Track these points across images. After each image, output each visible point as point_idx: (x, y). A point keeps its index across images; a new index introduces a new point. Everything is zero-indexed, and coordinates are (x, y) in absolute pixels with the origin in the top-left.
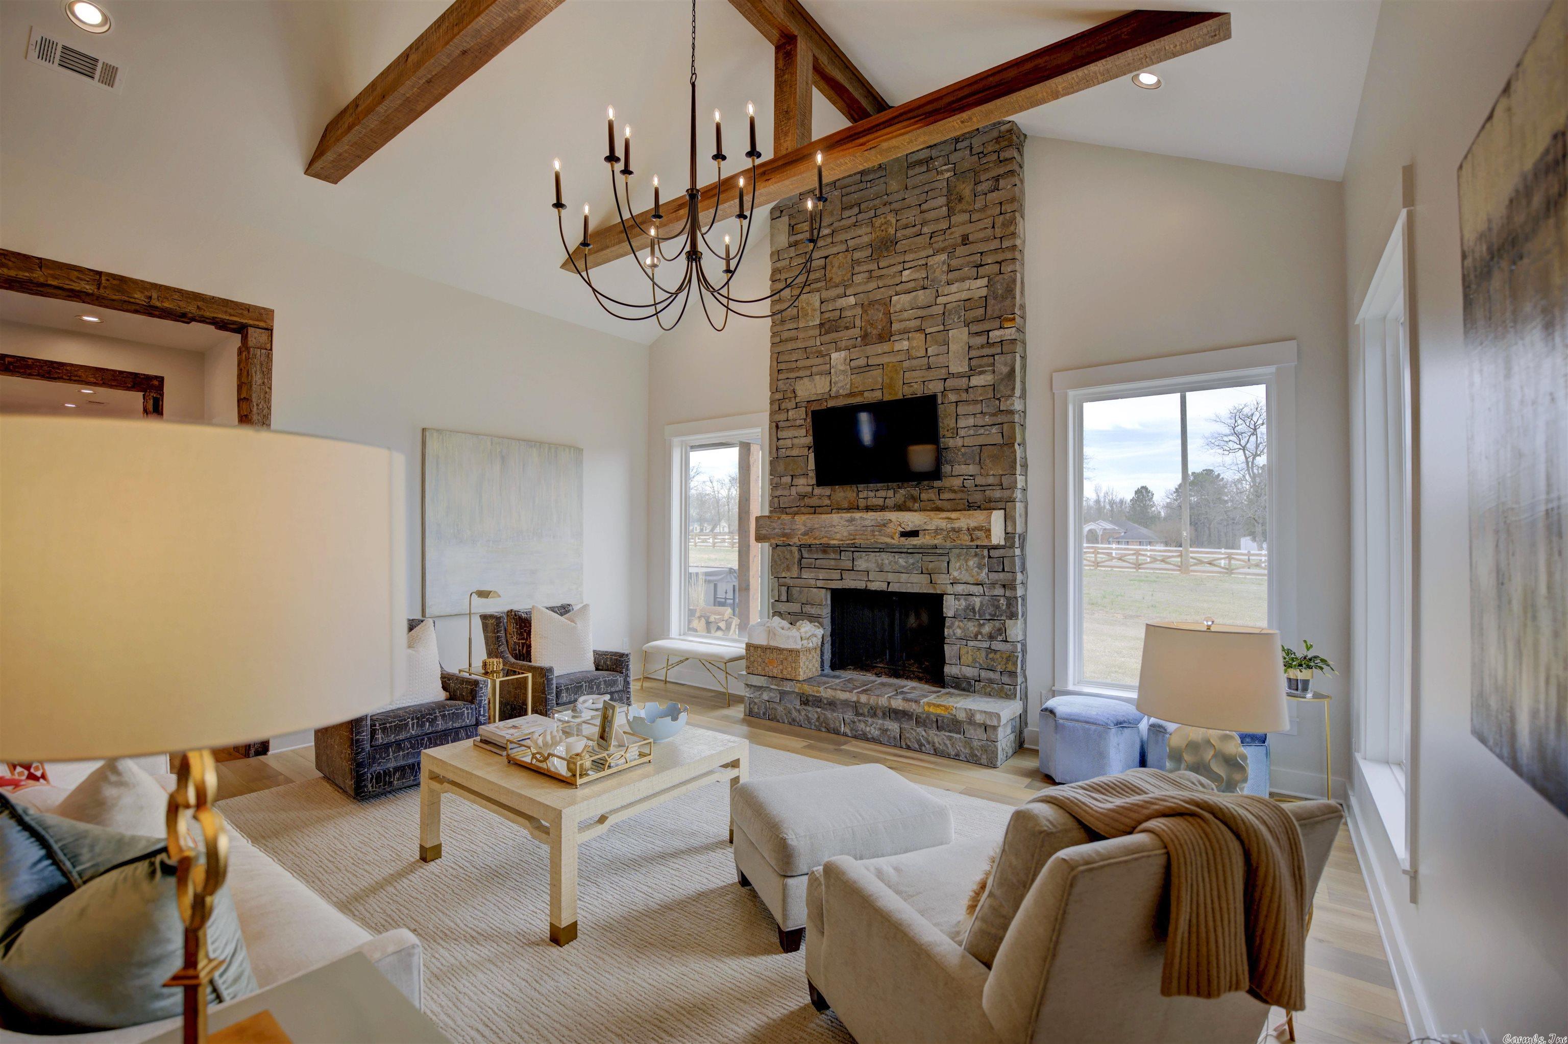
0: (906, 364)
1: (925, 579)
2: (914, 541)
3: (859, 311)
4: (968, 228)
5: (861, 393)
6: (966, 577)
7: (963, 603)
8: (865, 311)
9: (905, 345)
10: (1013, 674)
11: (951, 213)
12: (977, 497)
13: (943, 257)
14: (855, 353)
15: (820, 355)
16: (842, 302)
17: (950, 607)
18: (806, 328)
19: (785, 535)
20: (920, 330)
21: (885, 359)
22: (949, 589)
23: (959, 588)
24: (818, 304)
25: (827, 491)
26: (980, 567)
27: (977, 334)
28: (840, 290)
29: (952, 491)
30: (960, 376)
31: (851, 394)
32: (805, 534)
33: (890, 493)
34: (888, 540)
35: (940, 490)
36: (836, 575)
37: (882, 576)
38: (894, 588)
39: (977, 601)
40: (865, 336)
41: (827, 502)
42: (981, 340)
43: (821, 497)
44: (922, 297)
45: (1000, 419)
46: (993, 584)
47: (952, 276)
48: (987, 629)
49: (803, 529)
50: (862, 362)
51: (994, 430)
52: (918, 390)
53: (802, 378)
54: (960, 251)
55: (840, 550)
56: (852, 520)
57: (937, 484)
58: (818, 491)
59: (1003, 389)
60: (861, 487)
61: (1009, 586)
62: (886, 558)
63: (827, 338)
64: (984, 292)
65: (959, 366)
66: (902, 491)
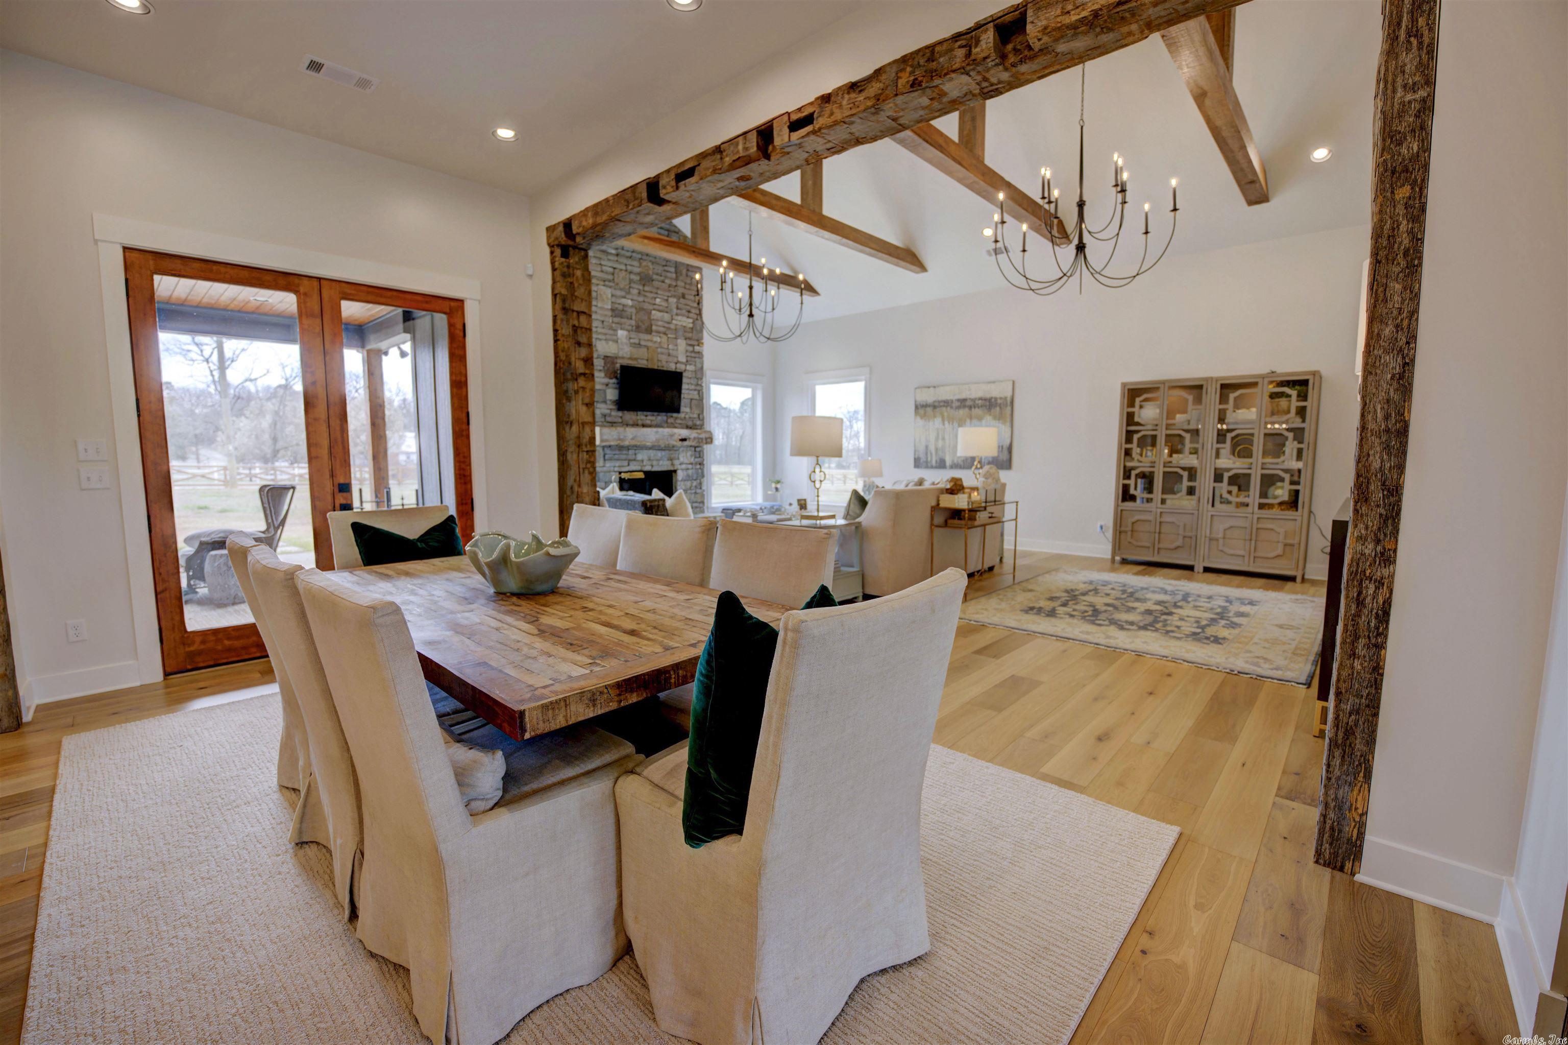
0: (659, 350)
1: (669, 463)
2: (685, 443)
3: (634, 311)
4: (686, 291)
5: (636, 359)
6: (686, 461)
7: (685, 473)
8: (637, 312)
9: (658, 339)
10: (703, 502)
11: (676, 279)
12: (690, 423)
13: (675, 300)
14: (633, 335)
15: (611, 328)
16: (624, 301)
17: (680, 475)
18: (602, 308)
19: (620, 439)
20: (665, 334)
21: (649, 344)
22: (679, 467)
23: (684, 466)
24: (610, 296)
25: (620, 414)
26: (691, 456)
27: (690, 345)
28: (623, 293)
29: (681, 419)
30: (682, 363)
31: (631, 359)
32: (633, 439)
33: (654, 418)
34: (674, 443)
35: (676, 418)
36: (626, 463)
37: (649, 463)
38: (656, 469)
39: (690, 472)
40: (638, 327)
41: (620, 420)
42: (691, 349)
43: (616, 417)
44: (667, 317)
45: (698, 388)
46: (696, 464)
47: (679, 311)
48: (695, 483)
49: (631, 436)
50: (637, 341)
51: (696, 393)
52: (672, 367)
53: (600, 340)
54: (682, 300)
55: (628, 448)
56: (657, 432)
57: (675, 415)
58: (614, 413)
59: (699, 376)
60: (639, 413)
61: (701, 464)
62: (652, 453)
63: (616, 320)
64: (691, 325)
65: (682, 359)
66: (659, 418)
